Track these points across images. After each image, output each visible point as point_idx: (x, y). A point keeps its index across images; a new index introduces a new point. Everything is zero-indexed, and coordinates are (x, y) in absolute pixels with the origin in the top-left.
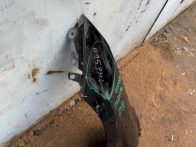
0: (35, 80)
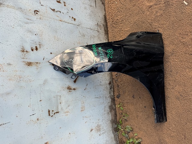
0: (74, 89)
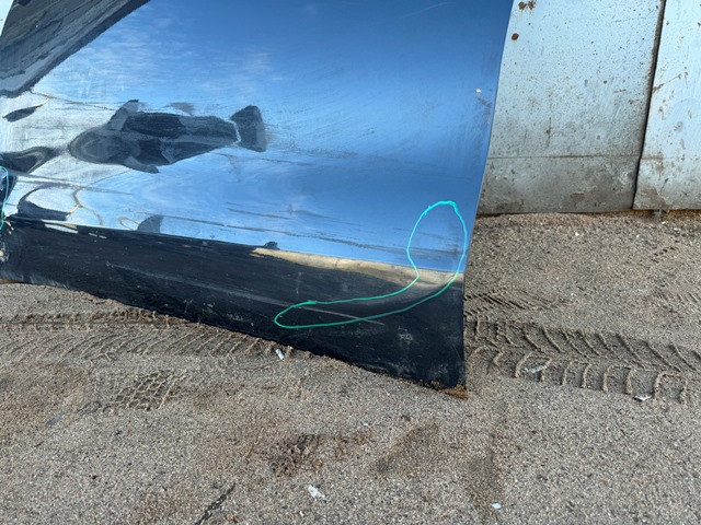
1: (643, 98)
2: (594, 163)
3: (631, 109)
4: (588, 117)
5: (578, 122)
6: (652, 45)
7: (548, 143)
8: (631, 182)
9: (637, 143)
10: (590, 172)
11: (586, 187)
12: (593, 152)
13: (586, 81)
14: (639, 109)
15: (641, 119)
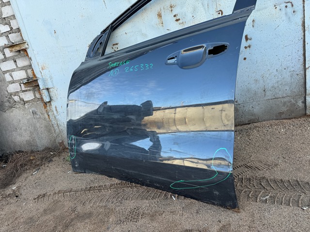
1: (302, 72)
2: (285, 100)
3: (298, 77)
4: (280, 83)
5: (276, 85)
6: (302, 52)
7: (265, 95)
8: (303, 104)
9: (303, 89)
10: (285, 103)
11: (284, 109)
12: (285, 95)
13: (277, 70)
14: (301, 77)
15: (303, 81)
